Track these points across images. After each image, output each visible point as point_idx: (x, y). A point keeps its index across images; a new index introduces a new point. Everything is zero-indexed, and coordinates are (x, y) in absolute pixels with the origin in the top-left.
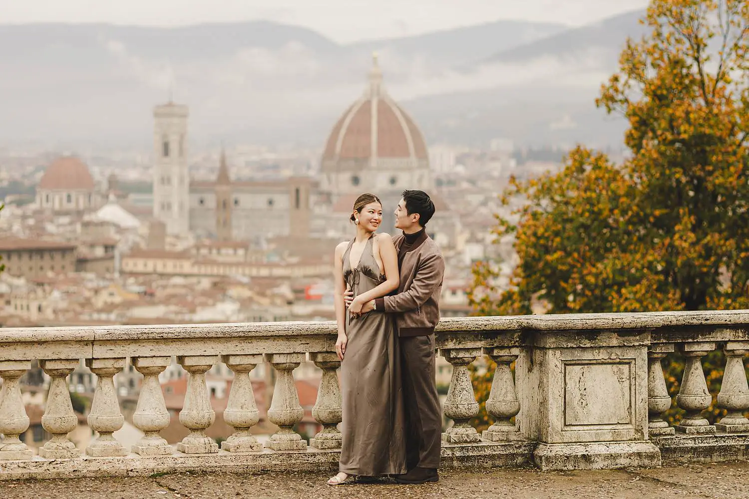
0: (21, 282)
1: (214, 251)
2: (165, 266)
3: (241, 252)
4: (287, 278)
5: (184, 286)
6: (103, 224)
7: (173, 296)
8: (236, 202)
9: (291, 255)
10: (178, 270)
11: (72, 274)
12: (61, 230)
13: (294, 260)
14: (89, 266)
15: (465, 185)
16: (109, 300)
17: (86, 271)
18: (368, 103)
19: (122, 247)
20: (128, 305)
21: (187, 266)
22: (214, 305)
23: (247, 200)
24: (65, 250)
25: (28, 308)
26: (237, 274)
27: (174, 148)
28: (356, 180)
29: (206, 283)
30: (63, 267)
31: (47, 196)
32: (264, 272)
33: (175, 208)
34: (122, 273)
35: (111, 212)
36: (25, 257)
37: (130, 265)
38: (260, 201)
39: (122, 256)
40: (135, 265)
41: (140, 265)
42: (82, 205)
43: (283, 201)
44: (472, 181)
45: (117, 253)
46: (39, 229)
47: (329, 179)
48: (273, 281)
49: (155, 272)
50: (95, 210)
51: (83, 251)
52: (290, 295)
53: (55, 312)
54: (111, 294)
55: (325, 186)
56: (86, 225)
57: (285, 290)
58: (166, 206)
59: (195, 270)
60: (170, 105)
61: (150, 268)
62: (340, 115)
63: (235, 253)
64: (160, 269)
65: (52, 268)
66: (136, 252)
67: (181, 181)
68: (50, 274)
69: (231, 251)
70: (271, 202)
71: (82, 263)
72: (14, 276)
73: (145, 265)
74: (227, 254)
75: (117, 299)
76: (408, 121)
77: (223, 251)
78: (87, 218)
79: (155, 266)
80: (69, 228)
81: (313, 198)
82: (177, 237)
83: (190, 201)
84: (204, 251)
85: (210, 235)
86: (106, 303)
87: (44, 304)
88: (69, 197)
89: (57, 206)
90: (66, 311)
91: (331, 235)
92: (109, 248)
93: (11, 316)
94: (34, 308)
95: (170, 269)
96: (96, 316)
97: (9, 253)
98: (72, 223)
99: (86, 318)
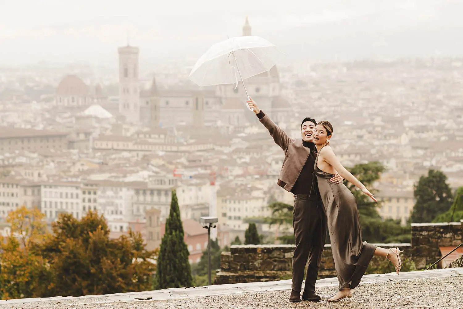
0: (35, 155)
1: (148, 136)
2: (118, 145)
4: (187, 152)
6: (89, 117)
9: (191, 138)
10: (126, 148)
11: (64, 151)
12: (65, 120)
13: (192, 141)
14: (75, 145)
15: (311, 86)
16: (81, 168)
17: (73, 148)
19: (96, 134)
20: (91, 171)
21: (131, 146)
24: (61, 136)
25: (32, 175)
27: (131, 72)
28: (236, 90)
30: (60, 146)
31: (60, 98)
33: (132, 107)
34: (94, 149)
35: (94, 110)
36: (38, 141)
37: (98, 145)
39: (95, 139)
40: (101, 145)
41: (104, 145)
42: (80, 104)
44: (316, 83)
45: (91, 138)
46: (52, 120)
47: (220, 90)
49: (113, 149)
50: (87, 107)
51: (73, 136)
53: (48, 176)
54: (82, 165)
55: (218, 94)
56: (78, 118)
58: (126, 106)
59: (136, 147)
60: (128, 47)
61: (110, 146)
63: (159, 137)
64: (115, 147)
65: (54, 147)
66: (102, 137)
68: (52, 151)
69: (157, 136)
71: (71, 144)
72: (31, 152)
73: (107, 145)
75: (86, 168)
78: (79, 114)
79: (112, 145)
80: (69, 120)
82: (132, 124)
84: (141, 136)
86: (79, 171)
87: (42, 172)
88: (73, 98)
89: (66, 104)
90: (54, 176)
91: (219, 123)
92: (87, 134)
93: (24, 179)
94: (36, 174)
95: (121, 147)
96: (70, 179)
97: (29, 138)
98: (70, 117)
99: (65, 180)
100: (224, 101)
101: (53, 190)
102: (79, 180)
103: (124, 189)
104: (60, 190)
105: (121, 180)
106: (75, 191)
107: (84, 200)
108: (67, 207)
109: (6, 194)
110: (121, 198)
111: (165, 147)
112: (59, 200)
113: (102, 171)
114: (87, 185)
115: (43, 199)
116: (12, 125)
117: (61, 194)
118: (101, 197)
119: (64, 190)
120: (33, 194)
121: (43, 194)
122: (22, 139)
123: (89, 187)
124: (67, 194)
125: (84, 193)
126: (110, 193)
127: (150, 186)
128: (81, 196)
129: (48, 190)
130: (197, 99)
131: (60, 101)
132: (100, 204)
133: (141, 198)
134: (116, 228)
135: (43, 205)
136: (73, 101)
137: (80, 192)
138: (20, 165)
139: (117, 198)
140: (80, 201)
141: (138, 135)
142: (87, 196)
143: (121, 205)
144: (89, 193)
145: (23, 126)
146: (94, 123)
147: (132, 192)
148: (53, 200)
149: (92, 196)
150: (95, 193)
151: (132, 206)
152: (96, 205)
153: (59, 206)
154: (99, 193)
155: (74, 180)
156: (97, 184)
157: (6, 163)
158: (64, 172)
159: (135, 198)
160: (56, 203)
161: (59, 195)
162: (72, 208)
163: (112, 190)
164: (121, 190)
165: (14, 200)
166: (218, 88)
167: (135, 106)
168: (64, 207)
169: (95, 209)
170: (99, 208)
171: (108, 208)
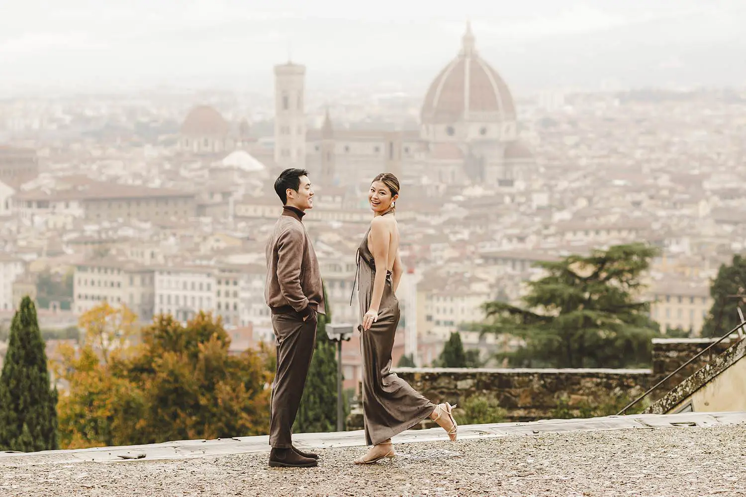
0: (147, 225)
2: (272, 211)
6: (230, 169)
8: (347, 149)
11: (192, 219)
12: (193, 174)
14: (207, 210)
16: (216, 245)
17: (205, 215)
19: (239, 194)
20: (230, 251)
23: (356, 146)
24: (187, 197)
25: (142, 254)
27: (293, 101)
28: (451, 131)
30: (185, 212)
31: (188, 140)
33: (294, 154)
34: (236, 217)
35: (238, 157)
36: (153, 204)
37: (242, 210)
38: (368, 148)
39: (236, 203)
40: (247, 210)
41: (251, 211)
42: (217, 148)
45: (231, 200)
46: (173, 175)
47: (428, 129)
49: (263, 217)
50: (226, 154)
51: (205, 198)
53: (166, 258)
54: (218, 240)
55: (424, 136)
56: (213, 171)
58: (286, 153)
60: (290, 64)
61: (259, 213)
63: (334, 201)
64: (267, 214)
65: (176, 213)
66: (248, 200)
67: (299, 130)
68: (173, 219)
69: (330, 199)
71: (201, 209)
72: (141, 220)
73: (255, 211)
75: (222, 245)
78: (213, 164)
79: (263, 211)
80: (200, 173)
83: (307, 148)
86: (212, 249)
87: (156, 250)
88: (206, 141)
89: (195, 148)
90: (175, 256)
91: (425, 180)
92: (226, 194)
93: (129, 262)
94: (147, 254)
95: (275, 214)
96: (198, 262)
97: (138, 200)
98: (201, 168)
99: (190, 263)
100: (431, 146)
101: (173, 278)
102: (212, 263)
104: (182, 278)
106: (205, 280)
107: (219, 294)
108: (193, 304)
109: (102, 284)
111: (342, 215)
112: (181, 293)
113: (247, 251)
114: (223, 271)
115: (158, 292)
116: (115, 179)
117: (185, 284)
118: (243, 289)
119: (189, 278)
120: (143, 283)
121: (157, 284)
122: (129, 200)
123: (227, 274)
124: (193, 284)
125: (219, 283)
126: (257, 284)
128: (215, 287)
129: (165, 277)
130: (391, 145)
131: (187, 145)
132: (243, 300)
134: (265, 336)
135: (157, 300)
136: (206, 145)
137: (213, 281)
138: (125, 239)
140: (213, 295)
142: (223, 288)
144: (227, 283)
145: (130, 182)
146: (236, 178)
148: (173, 293)
149: (231, 288)
150: (235, 283)
152: (237, 300)
153: (181, 303)
154: (242, 283)
155: (205, 263)
156: (238, 269)
157: (104, 236)
158: (191, 251)
160: (177, 297)
161: (181, 286)
162: (201, 305)
163: (261, 278)
165: (115, 293)
166: (424, 127)
167: (299, 153)
168: (189, 303)
169: (235, 307)
170: (241, 306)
171: (254, 306)
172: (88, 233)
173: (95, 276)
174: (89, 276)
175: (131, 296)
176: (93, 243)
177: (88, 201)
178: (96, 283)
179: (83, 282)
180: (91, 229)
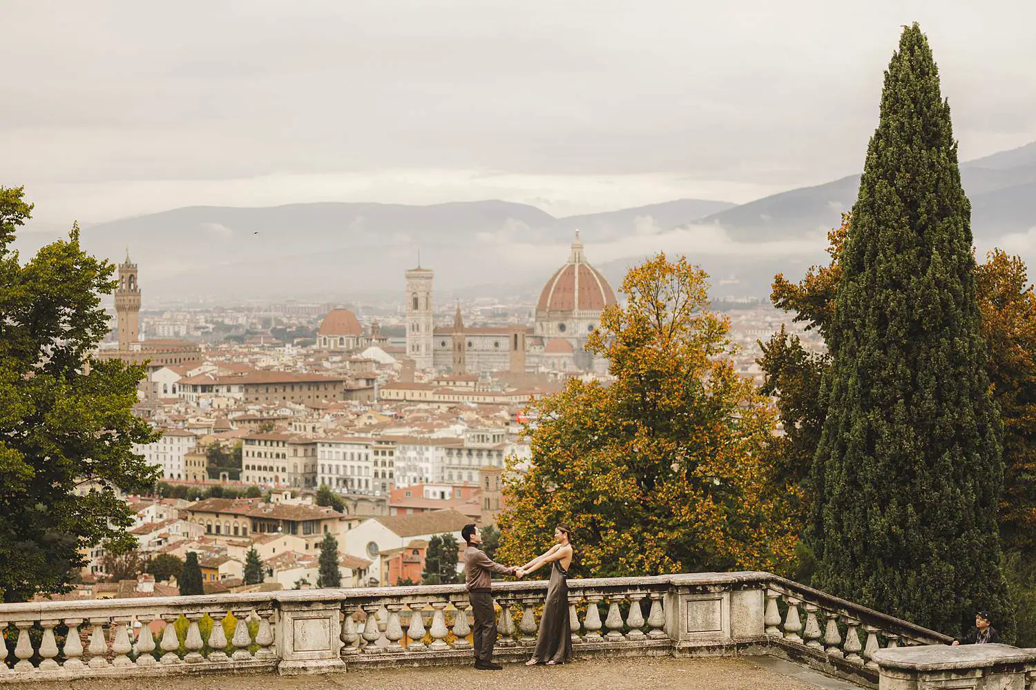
0: (302, 406)
1: (451, 383)
2: (412, 395)
3: (471, 384)
4: (507, 404)
5: (426, 411)
6: (366, 361)
7: (417, 419)
8: (470, 344)
9: (510, 386)
10: (422, 398)
11: (341, 402)
12: (335, 366)
13: (512, 390)
14: (354, 394)
16: (369, 421)
17: (352, 399)
18: (572, 267)
19: (381, 380)
20: (383, 426)
21: (430, 395)
22: (448, 426)
23: (478, 342)
24: (335, 383)
25: (305, 428)
26: (469, 402)
27: (422, 302)
28: (562, 327)
29: (444, 408)
30: (334, 396)
31: (325, 339)
32: (489, 399)
33: (423, 349)
34: (380, 400)
35: (373, 352)
36: (305, 388)
37: (386, 394)
38: (488, 343)
39: (380, 387)
40: (390, 394)
41: (393, 394)
43: (505, 343)
45: (375, 385)
46: (317, 366)
47: (542, 327)
48: (496, 406)
50: (361, 350)
51: (350, 383)
52: (508, 418)
53: (325, 432)
54: (370, 417)
55: (538, 332)
56: (353, 362)
57: (504, 414)
58: (416, 348)
59: (436, 398)
60: (419, 269)
61: (401, 397)
62: (551, 276)
64: (409, 397)
65: (326, 396)
66: (390, 384)
67: (427, 328)
68: (324, 401)
69: (464, 384)
70: (496, 344)
71: (349, 392)
72: (295, 403)
74: (461, 386)
75: (374, 422)
76: (603, 281)
77: (458, 383)
78: (354, 357)
79: (405, 395)
80: (340, 365)
81: (529, 341)
82: (423, 371)
83: (434, 343)
84: (443, 383)
85: (449, 370)
86: (367, 424)
87: (317, 425)
88: (342, 339)
89: (332, 347)
90: (335, 431)
91: (542, 369)
92: (369, 381)
93: (292, 435)
94: (309, 428)
95: (416, 397)
96: (356, 435)
97: (292, 385)
98: (342, 361)
99: (350, 436)
100: (546, 342)
101: (333, 449)
102: (369, 435)
103: (431, 449)
104: (342, 449)
105: (426, 436)
106: (363, 451)
107: (376, 463)
108: (352, 472)
109: (269, 456)
110: (427, 459)
111: (476, 397)
112: (341, 463)
113: (400, 425)
114: (380, 442)
115: (320, 462)
116: (267, 369)
117: (345, 454)
118: (399, 459)
119: (349, 449)
120: (305, 456)
121: (319, 455)
122: (284, 385)
123: (383, 445)
124: (352, 455)
125: (376, 453)
126: (412, 453)
127: (468, 445)
128: (372, 457)
129: (327, 449)
130: (516, 336)
131: (325, 344)
132: (399, 468)
133: (455, 461)
134: (435, 494)
135: (319, 469)
136: (342, 344)
137: (370, 452)
138: (285, 418)
139: (421, 460)
140: (370, 464)
141: (439, 383)
142: (380, 458)
143: (427, 469)
144: (384, 453)
145: (282, 370)
146: (374, 369)
147: (443, 453)
148: (334, 463)
149: (387, 458)
150: (391, 454)
151: (443, 471)
152: (393, 469)
153: (341, 472)
154: (397, 453)
155: (363, 435)
156: (394, 441)
157: (265, 415)
158: (347, 426)
159: (447, 460)
160: (337, 467)
161: (341, 456)
162: (360, 474)
163: (415, 449)
164: (427, 449)
165: (280, 463)
166: (538, 324)
167: (427, 348)
168: (349, 473)
169: (391, 475)
170: (396, 474)
171: (409, 474)
172: (251, 412)
173: (262, 448)
174: (256, 448)
175: (296, 467)
176: (256, 421)
177: (246, 386)
178: (263, 455)
179: (250, 454)
180: (253, 410)
